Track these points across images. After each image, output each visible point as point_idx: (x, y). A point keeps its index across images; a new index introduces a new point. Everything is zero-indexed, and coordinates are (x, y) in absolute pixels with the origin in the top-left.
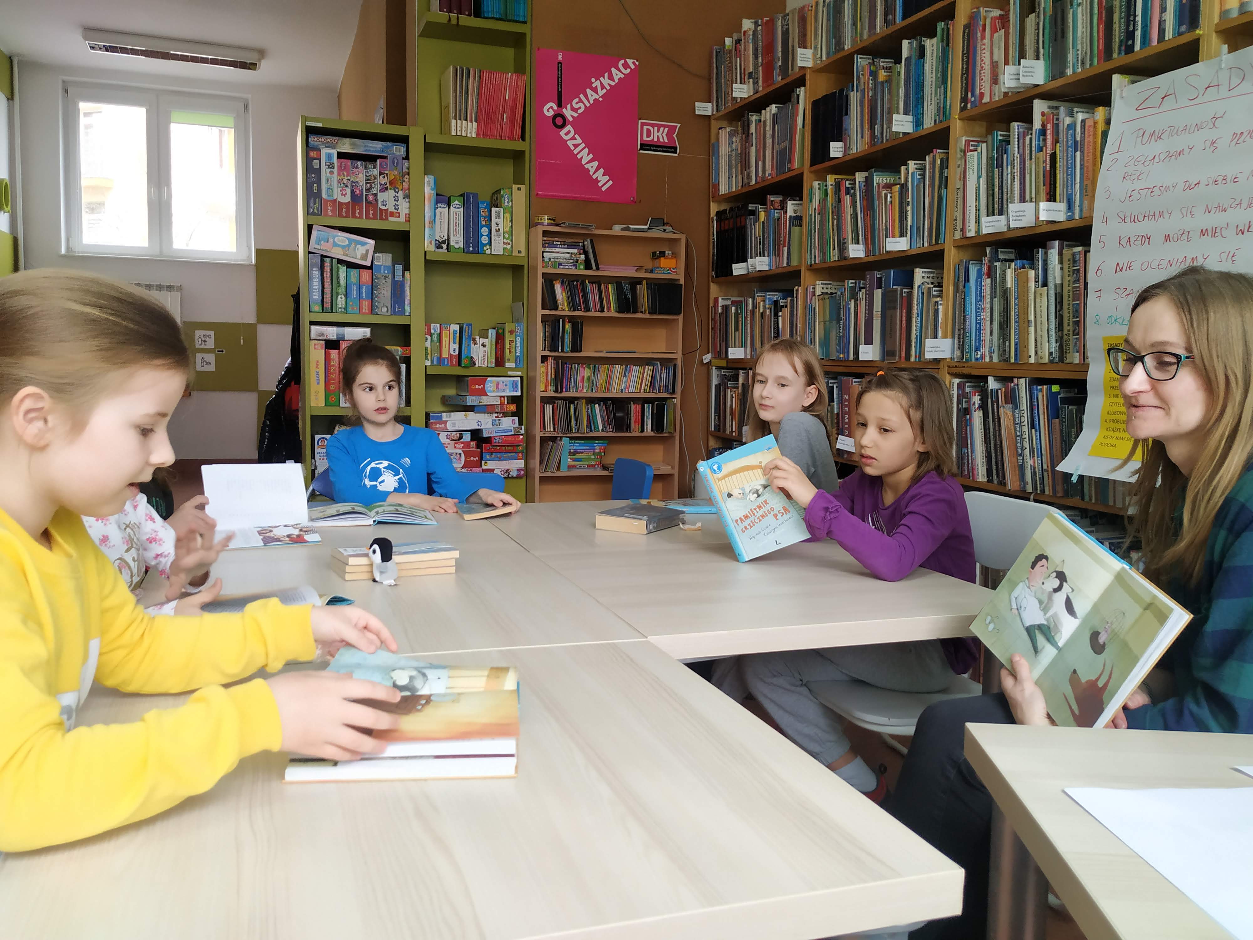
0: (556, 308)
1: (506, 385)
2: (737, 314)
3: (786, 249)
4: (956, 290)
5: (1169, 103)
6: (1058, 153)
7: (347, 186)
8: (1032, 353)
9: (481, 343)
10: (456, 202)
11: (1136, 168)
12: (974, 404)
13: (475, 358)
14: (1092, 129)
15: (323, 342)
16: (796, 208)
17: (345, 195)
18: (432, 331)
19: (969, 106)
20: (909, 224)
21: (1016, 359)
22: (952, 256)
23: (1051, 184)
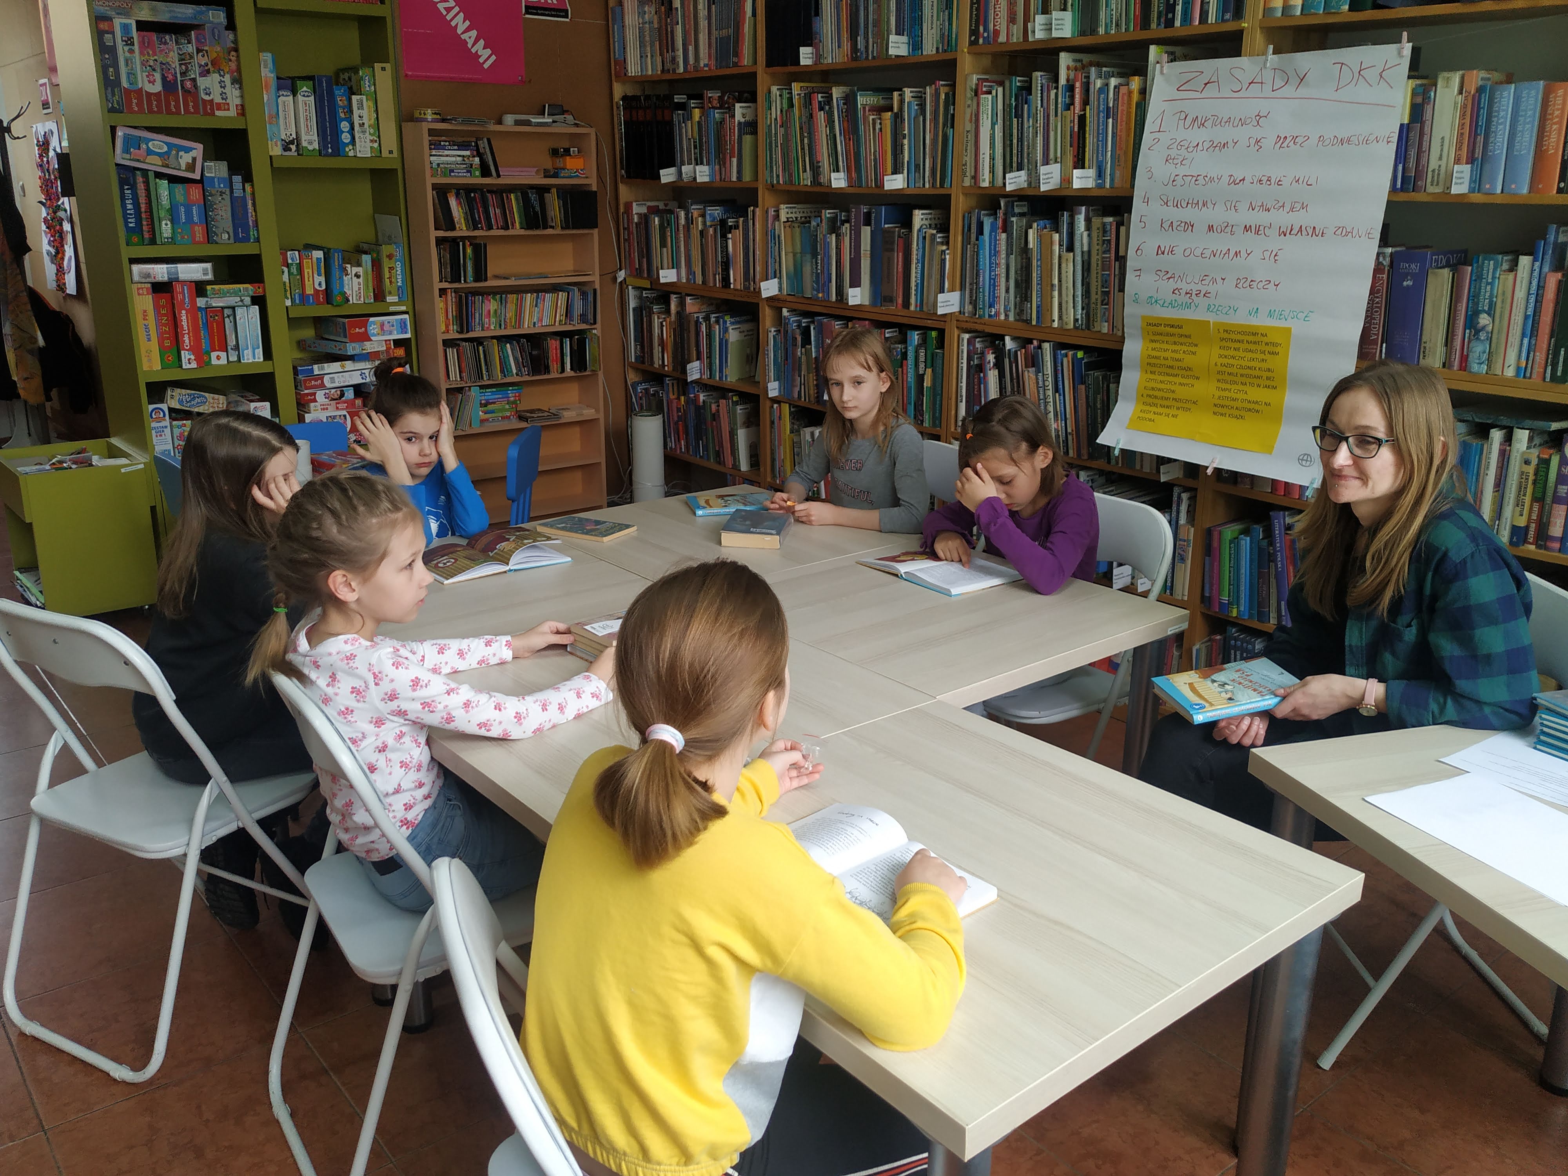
0: (453, 228)
1: (393, 326)
2: (662, 227)
3: (735, 160)
4: (966, 241)
5: (1211, 91)
6: (1088, 115)
7: (154, 70)
8: (1056, 317)
9: (354, 273)
10: (305, 89)
11: (1179, 152)
12: (989, 362)
13: (349, 292)
14: (1126, 98)
15: (149, 285)
16: (744, 111)
17: (153, 82)
18: (290, 261)
19: (981, 41)
20: (906, 159)
21: (1038, 321)
22: (959, 205)
23: (1079, 147)
